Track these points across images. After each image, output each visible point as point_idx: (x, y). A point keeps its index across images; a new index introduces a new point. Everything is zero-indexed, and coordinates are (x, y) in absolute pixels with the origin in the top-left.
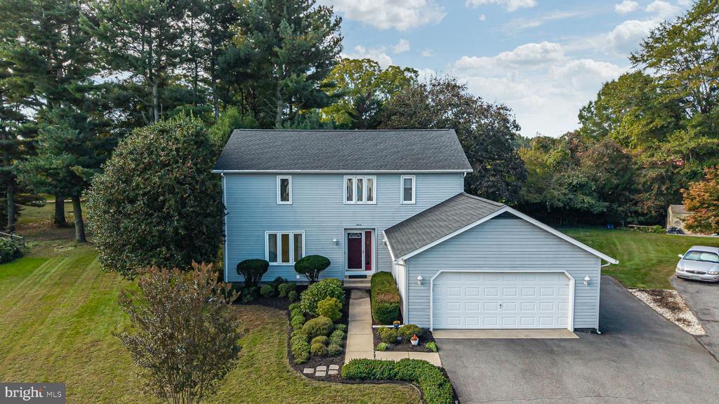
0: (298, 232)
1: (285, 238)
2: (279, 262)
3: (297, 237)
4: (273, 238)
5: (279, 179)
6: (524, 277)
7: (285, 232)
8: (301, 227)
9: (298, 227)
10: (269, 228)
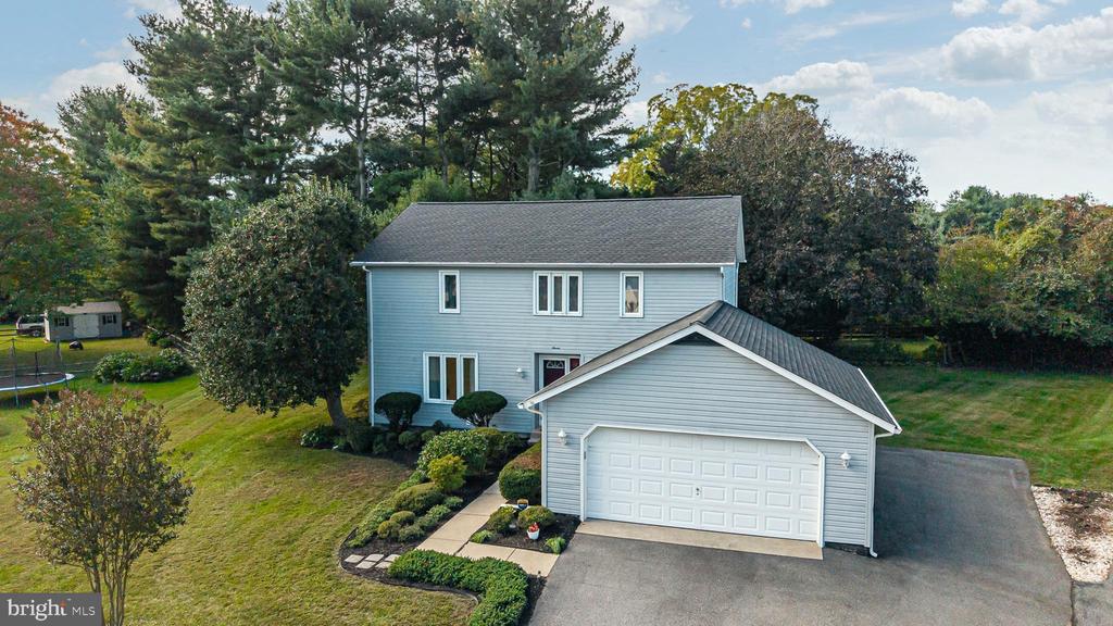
0: (468, 355)
1: (451, 363)
2: (443, 399)
3: (468, 363)
4: (434, 361)
5: (442, 275)
6: (739, 446)
7: (451, 355)
8: (472, 348)
9: (468, 348)
10: (429, 347)
